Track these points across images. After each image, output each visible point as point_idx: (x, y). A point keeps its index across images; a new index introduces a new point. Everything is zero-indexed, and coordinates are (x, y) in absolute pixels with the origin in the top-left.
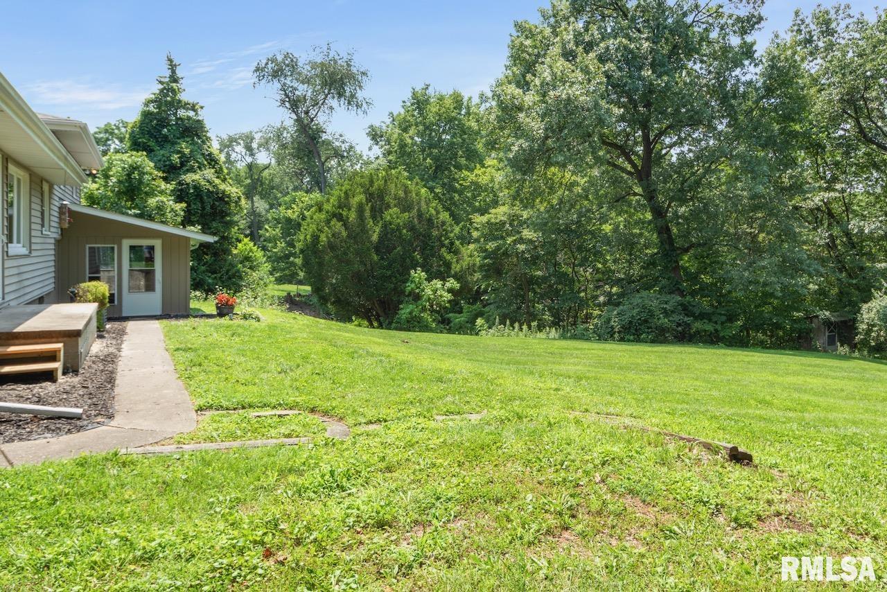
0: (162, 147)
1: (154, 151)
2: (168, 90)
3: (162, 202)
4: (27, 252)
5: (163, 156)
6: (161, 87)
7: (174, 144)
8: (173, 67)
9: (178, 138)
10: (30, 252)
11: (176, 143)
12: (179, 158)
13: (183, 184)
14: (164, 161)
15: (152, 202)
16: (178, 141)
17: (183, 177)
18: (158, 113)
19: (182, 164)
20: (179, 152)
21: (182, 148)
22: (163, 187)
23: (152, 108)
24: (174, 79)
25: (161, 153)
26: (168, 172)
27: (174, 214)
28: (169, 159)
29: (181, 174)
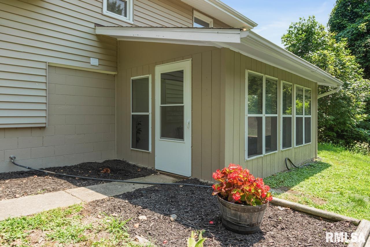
0: (353, 22)
14: (353, 31)
25: (350, 27)
26: (356, 40)
27: (341, 67)
28: (357, 29)
29: (368, 39)
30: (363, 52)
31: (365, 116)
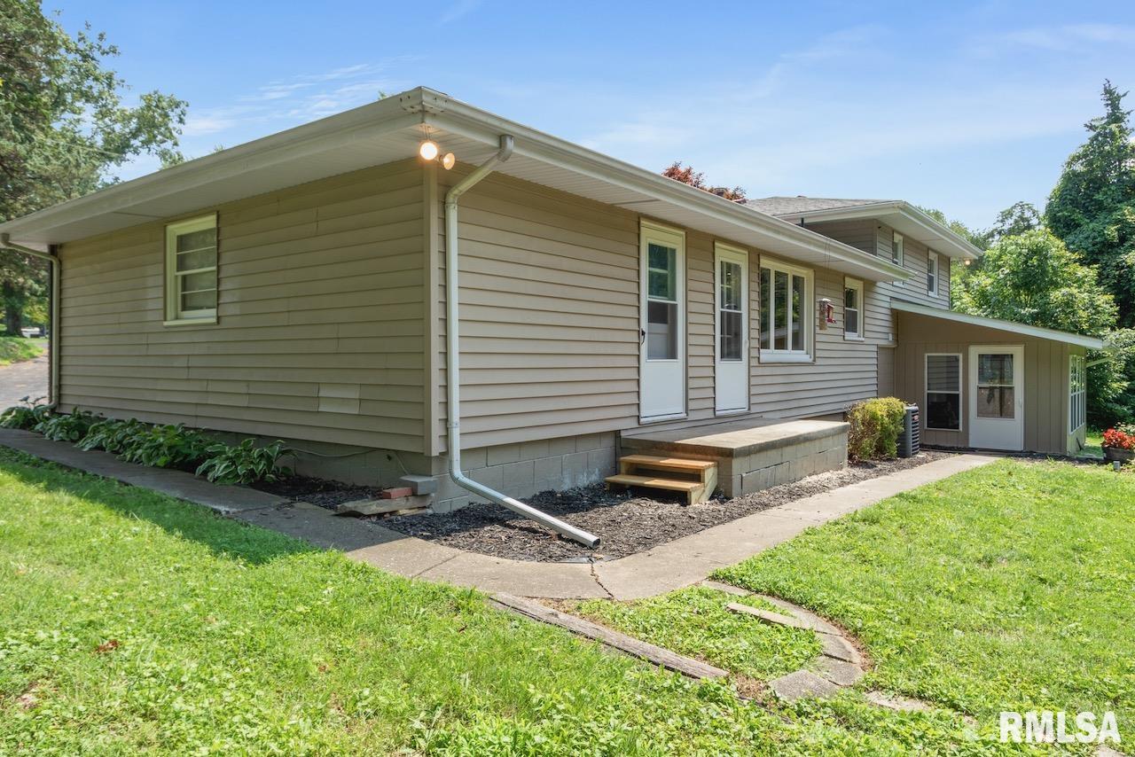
0: (1093, 218)
1: (1079, 225)
2: (1105, 136)
3: (1071, 295)
4: (811, 360)
5: (1093, 230)
6: (1092, 134)
7: (1111, 211)
8: (1112, 99)
9: (1120, 202)
10: (814, 361)
11: (1116, 210)
12: (1118, 230)
13: (1123, 268)
14: (1095, 238)
15: (1056, 295)
16: (1119, 205)
17: (1124, 257)
18: (1088, 171)
19: (1123, 239)
20: (1117, 222)
21: (1124, 215)
22: (1080, 274)
23: (1079, 167)
24: (1116, 117)
25: (1090, 227)
26: (1101, 252)
27: (1093, 311)
28: (1101, 234)
29: (1121, 254)
30: (1114, 277)
31: (1125, 384)
